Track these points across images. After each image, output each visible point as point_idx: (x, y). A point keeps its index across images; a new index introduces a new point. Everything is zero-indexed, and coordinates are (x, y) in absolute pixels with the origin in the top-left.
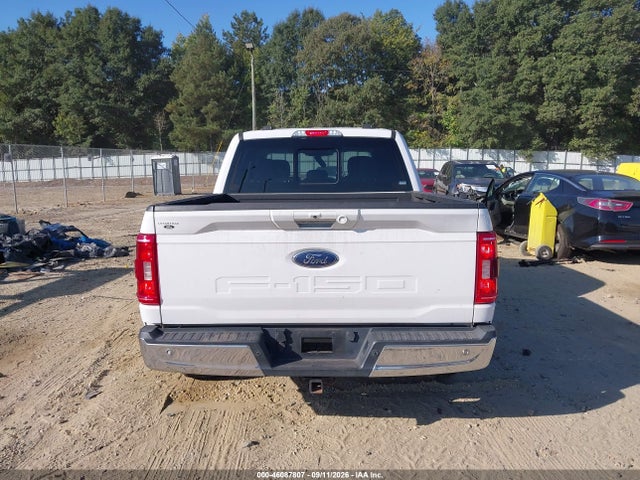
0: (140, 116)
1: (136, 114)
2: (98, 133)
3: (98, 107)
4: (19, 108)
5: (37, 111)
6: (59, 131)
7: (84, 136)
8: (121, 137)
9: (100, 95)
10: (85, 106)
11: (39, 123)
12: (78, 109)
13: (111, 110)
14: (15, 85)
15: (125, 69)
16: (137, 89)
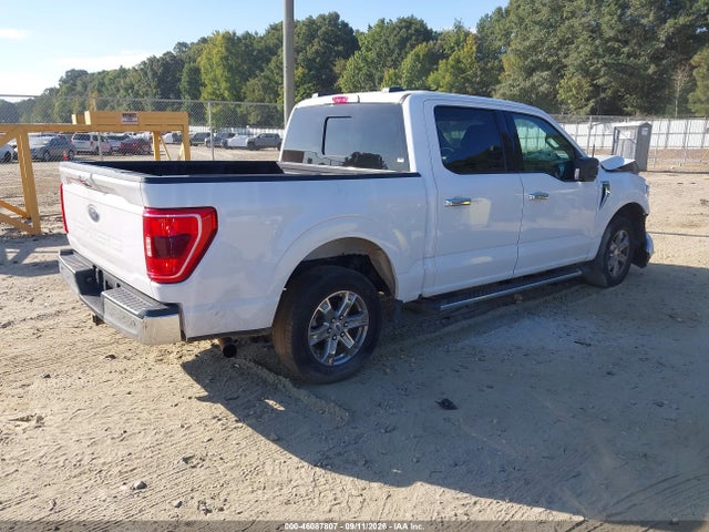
0: (655, 73)
1: (650, 71)
2: (603, 95)
3: (605, 65)
4: (530, 72)
5: (545, 74)
6: (562, 95)
7: (588, 100)
8: (631, 99)
9: (611, 51)
10: (592, 64)
11: (544, 88)
12: (584, 70)
13: (621, 68)
14: (529, 47)
15: (647, 16)
16: (658, 40)
